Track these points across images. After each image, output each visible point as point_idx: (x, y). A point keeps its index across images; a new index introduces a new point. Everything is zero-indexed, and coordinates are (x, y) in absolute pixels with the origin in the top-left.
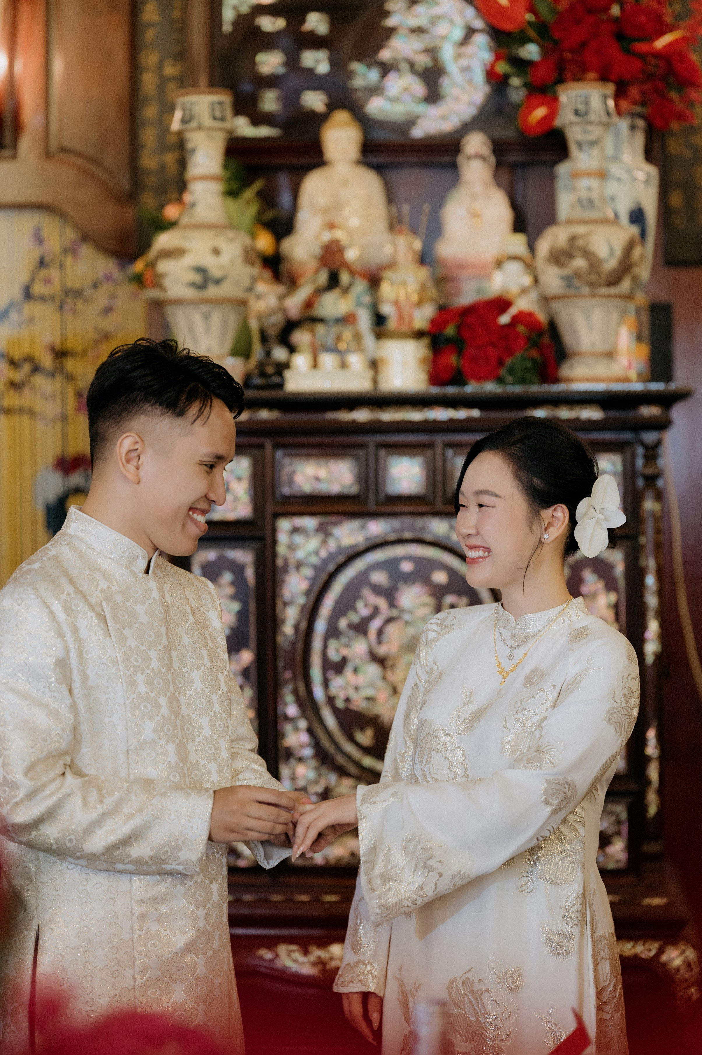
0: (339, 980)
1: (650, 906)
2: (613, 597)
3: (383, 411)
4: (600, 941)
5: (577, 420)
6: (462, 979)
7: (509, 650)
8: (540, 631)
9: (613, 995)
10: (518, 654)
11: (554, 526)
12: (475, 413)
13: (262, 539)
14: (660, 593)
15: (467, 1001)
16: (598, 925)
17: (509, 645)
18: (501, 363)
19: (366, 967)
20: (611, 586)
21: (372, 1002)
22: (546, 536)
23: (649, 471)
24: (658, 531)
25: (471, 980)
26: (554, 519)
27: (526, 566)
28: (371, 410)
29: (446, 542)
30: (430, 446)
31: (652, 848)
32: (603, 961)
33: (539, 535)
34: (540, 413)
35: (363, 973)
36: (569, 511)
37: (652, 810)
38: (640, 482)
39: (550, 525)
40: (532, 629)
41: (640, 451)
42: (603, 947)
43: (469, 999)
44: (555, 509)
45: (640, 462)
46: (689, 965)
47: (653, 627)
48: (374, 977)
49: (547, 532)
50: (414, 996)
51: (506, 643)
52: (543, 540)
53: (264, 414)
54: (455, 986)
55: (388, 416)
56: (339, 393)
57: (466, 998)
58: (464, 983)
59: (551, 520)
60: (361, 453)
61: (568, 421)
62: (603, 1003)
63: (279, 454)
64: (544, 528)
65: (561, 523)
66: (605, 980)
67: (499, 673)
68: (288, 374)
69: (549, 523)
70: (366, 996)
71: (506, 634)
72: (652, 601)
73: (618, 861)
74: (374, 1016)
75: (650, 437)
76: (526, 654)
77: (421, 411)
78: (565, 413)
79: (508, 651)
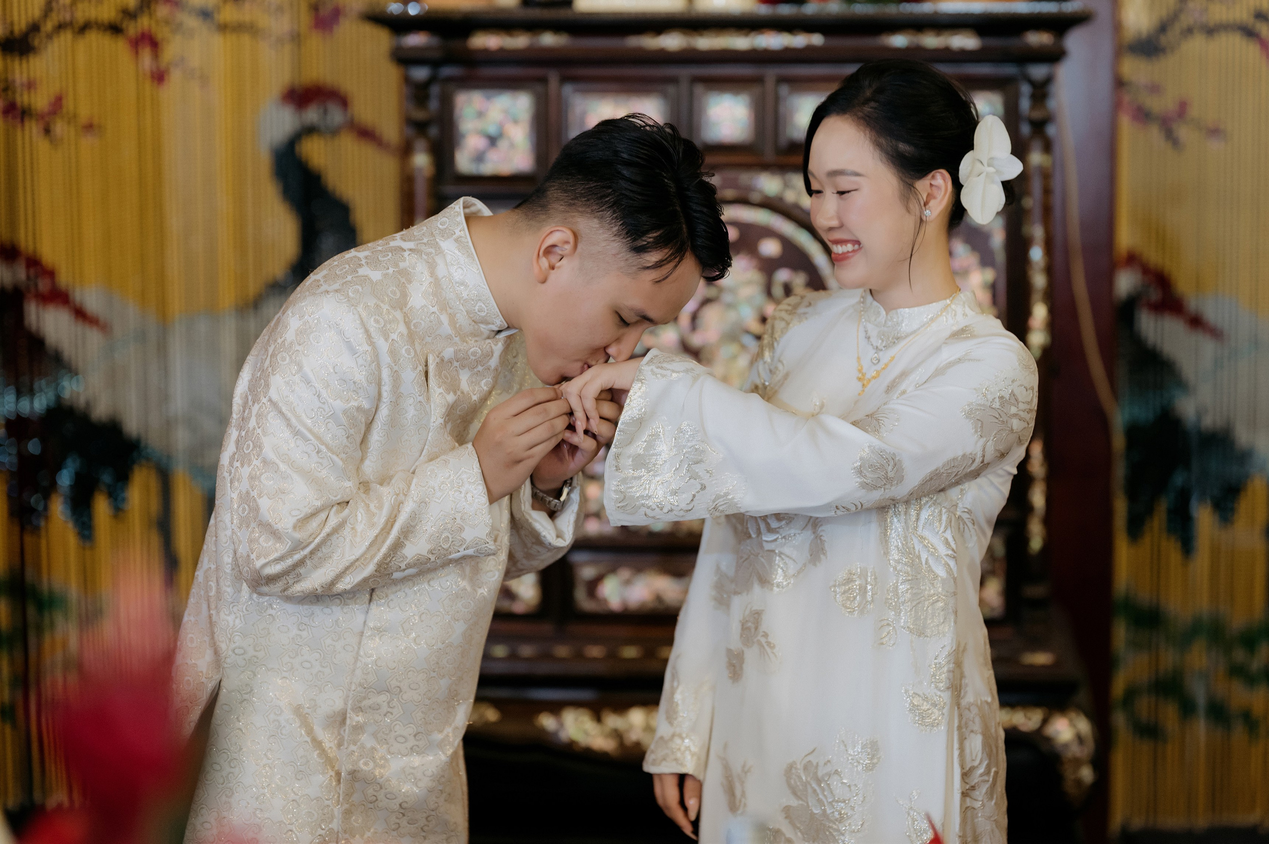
0: (649, 758)
1: (1032, 666)
2: (989, 275)
3: (701, 35)
4: (969, 710)
5: (947, 50)
6: (804, 762)
7: (875, 351)
8: (914, 332)
9: (986, 778)
10: (885, 357)
11: (935, 198)
12: (817, 40)
14: (1049, 270)
15: (810, 790)
16: (968, 689)
17: (875, 344)
19: (683, 741)
20: (986, 260)
21: (689, 785)
22: (927, 212)
23: (1037, 115)
24: (1047, 191)
25: (815, 764)
26: (934, 188)
27: (910, 256)
28: (685, 33)
30: (758, 80)
31: (1035, 591)
32: (972, 735)
33: (918, 213)
34: (899, 41)
35: (679, 749)
36: (951, 176)
37: (1036, 543)
38: (1026, 129)
39: (930, 196)
40: (905, 328)
41: (1025, 89)
42: (974, 718)
43: (812, 788)
44: (933, 177)
45: (1025, 104)
46: (1080, 739)
47: (1040, 313)
48: (693, 755)
49: (927, 207)
50: (742, 783)
51: (871, 342)
52: (924, 218)
53: (548, 40)
54: (794, 771)
55: (706, 42)
56: (644, 14)
57: (809, 787)
58: (805, 768)
59: (929, 191)
60: (671, 89)
61: (936, 51)
62: (970, 788)
63: (568, 89)
64: (922, 204)
65: (943, 193)
66: (974, 758)
67: (859, 379)
69: (929, 195)
70: (682, 778)
71: (873, 332)
72: (1039, 280)
74: (691, 803)
75: (1038, 72)
76: (893, 358)
77: (747, 35)
78: (931, 41)
79: (871, 353)
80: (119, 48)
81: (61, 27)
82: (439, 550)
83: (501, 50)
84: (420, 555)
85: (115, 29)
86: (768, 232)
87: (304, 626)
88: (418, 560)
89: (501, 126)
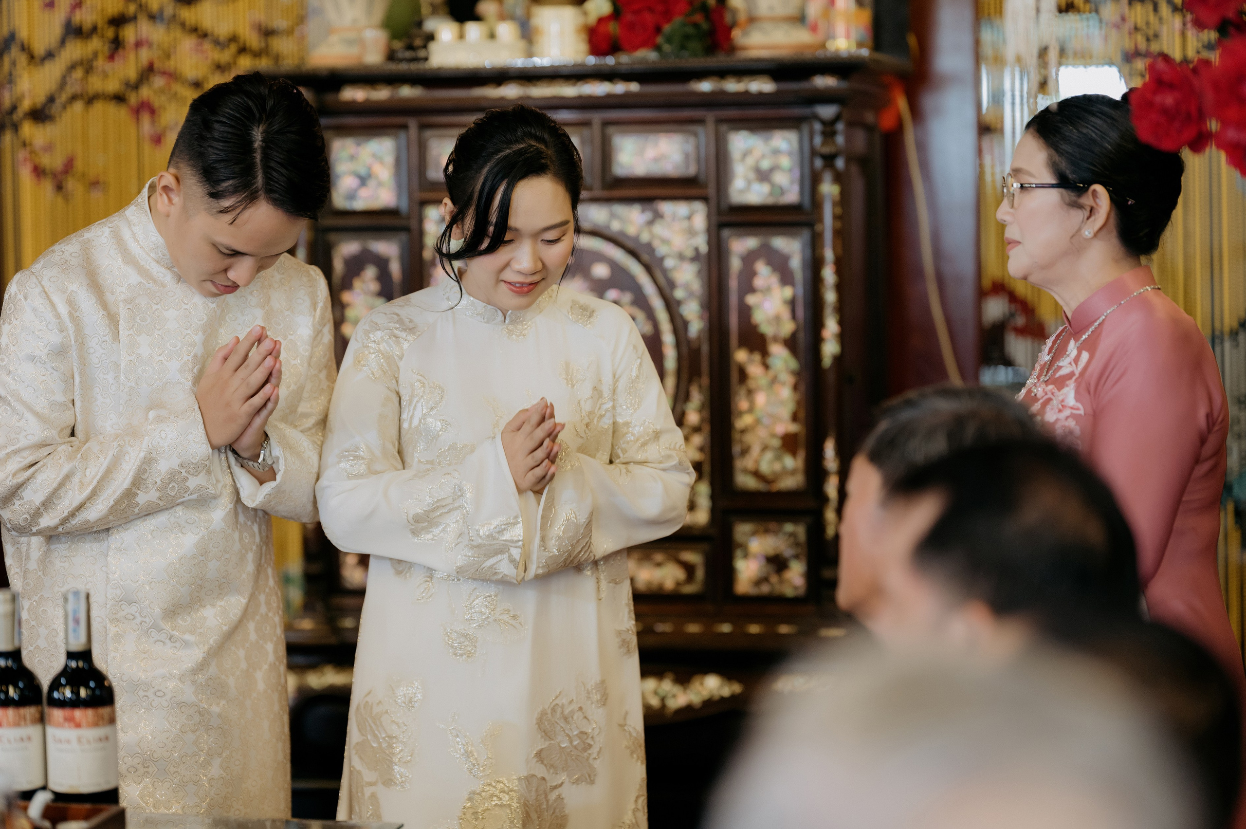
2: (789, 292)
3: (535, 85)
5: (747, 93)
12: (634, 87)
13: (407, 229)
14: (840, 288)
15: (368, 727)
18: (658, 30)
20: (786, 278)
23: (828, 150)
24: (836, 217)
28: (522, 85)
29: (606, 232)
30: (586, 125)
31: (831, 573)
34: (705, 86)
37: (831, 531)
38: (819, 163)
41: (818, 127)
45: (818, 140)
47: (832, 325)
53: (407, 92)
55: (540, 91)
57: (367, 724)
61: (737, 94)
68: (433, 46)
72: (830, 297)
73: (796, 588)
75: (827, 111)
77: (574, 85)
78: (732, 86)
80: (119, 114)
81: (74, 98)
82: (167, 497)
83: (367, 101)
84: (150, 501)
85: (119, 98)
86: (600, 257)
87: (65, 559)
88: (149, 505)
89: (369, 168)
